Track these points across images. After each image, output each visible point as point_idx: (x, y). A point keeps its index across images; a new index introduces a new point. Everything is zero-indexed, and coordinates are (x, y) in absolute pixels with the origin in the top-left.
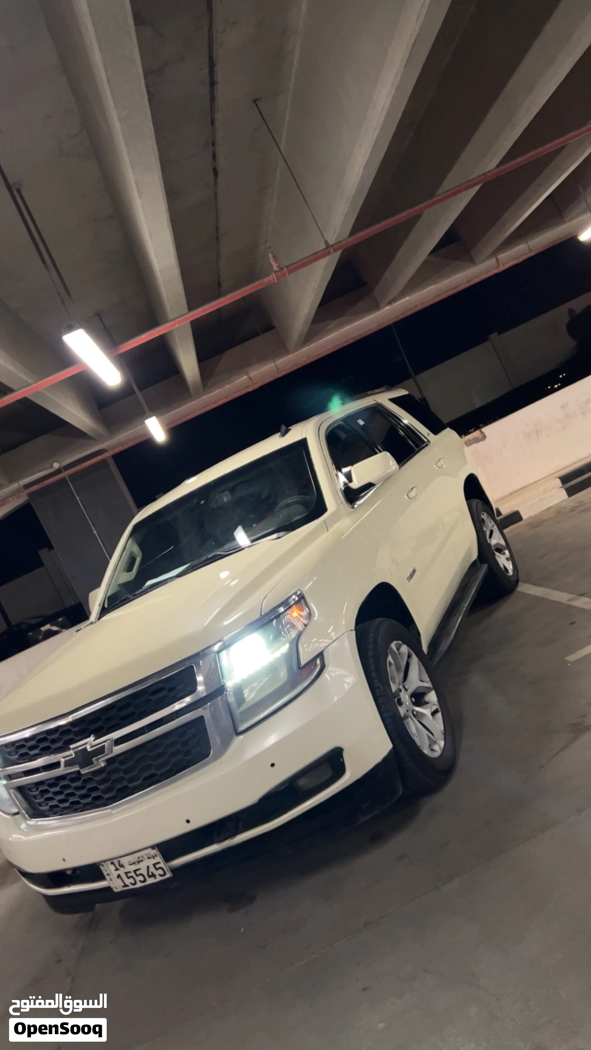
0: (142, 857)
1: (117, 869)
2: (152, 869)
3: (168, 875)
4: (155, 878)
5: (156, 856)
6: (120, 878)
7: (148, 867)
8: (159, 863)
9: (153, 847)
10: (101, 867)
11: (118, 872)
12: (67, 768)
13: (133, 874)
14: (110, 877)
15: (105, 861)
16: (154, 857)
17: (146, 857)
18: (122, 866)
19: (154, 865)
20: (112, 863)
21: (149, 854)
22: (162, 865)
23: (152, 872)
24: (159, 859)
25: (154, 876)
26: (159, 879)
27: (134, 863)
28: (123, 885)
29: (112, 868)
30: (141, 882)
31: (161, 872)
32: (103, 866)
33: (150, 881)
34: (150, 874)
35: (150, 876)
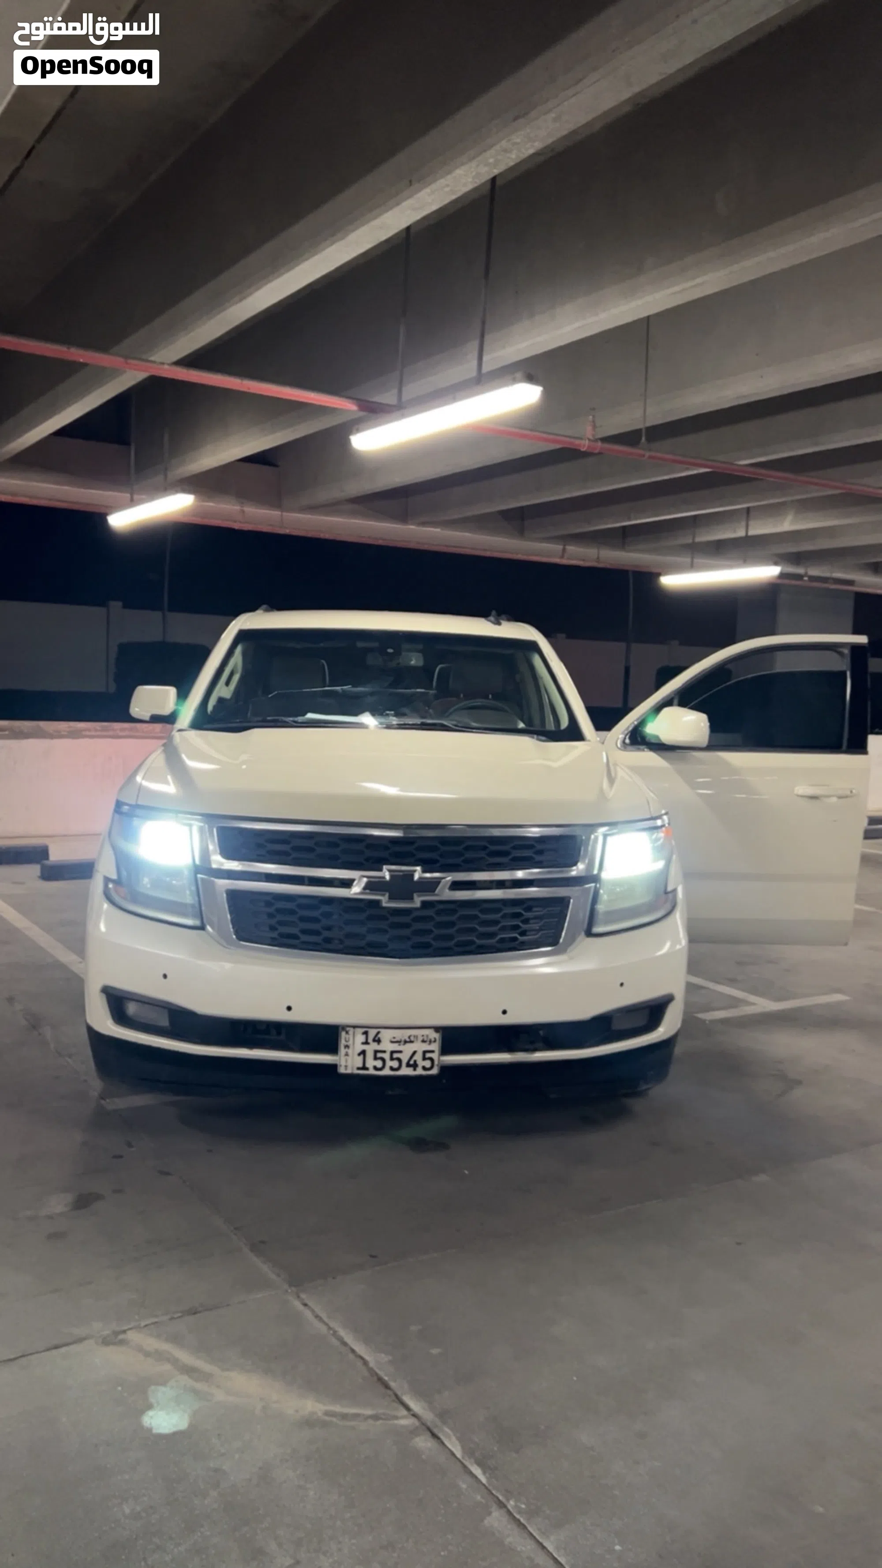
0: (416, 1037)
1: (366, 1043)
2: (418, 1057)
3: (435, 1071)
4: (415, 1070)
5: (435, 1041)
6: (362, 1056)
7: (415, 1053)
8: (432, 1052)
9: (437, 1029)
10: (343, 1034)
11: (365, 1047)
12: (368, 891)
13: (387, 1056)
14: (347, 1050)
15: (354, 1027)
16: (430, 1042)
17: (420, 1039)
18: (378, 1041)
19: (425, 1052)
20: (366, 1033)
21: (427, 1036)
22: (435, 1056)
23: (415, 1061)
24: (435, 1047)
25: (415, 1066)
26: (419, 1071)
27: (399, 1042)
28: (361, 1065)
29: (360, 1038)
30: (392, 1069)
31: (428, 1064)
32: (347, 1033)
33: (405, 1071)
34: (412, 1062)
35: (408, 1065)
